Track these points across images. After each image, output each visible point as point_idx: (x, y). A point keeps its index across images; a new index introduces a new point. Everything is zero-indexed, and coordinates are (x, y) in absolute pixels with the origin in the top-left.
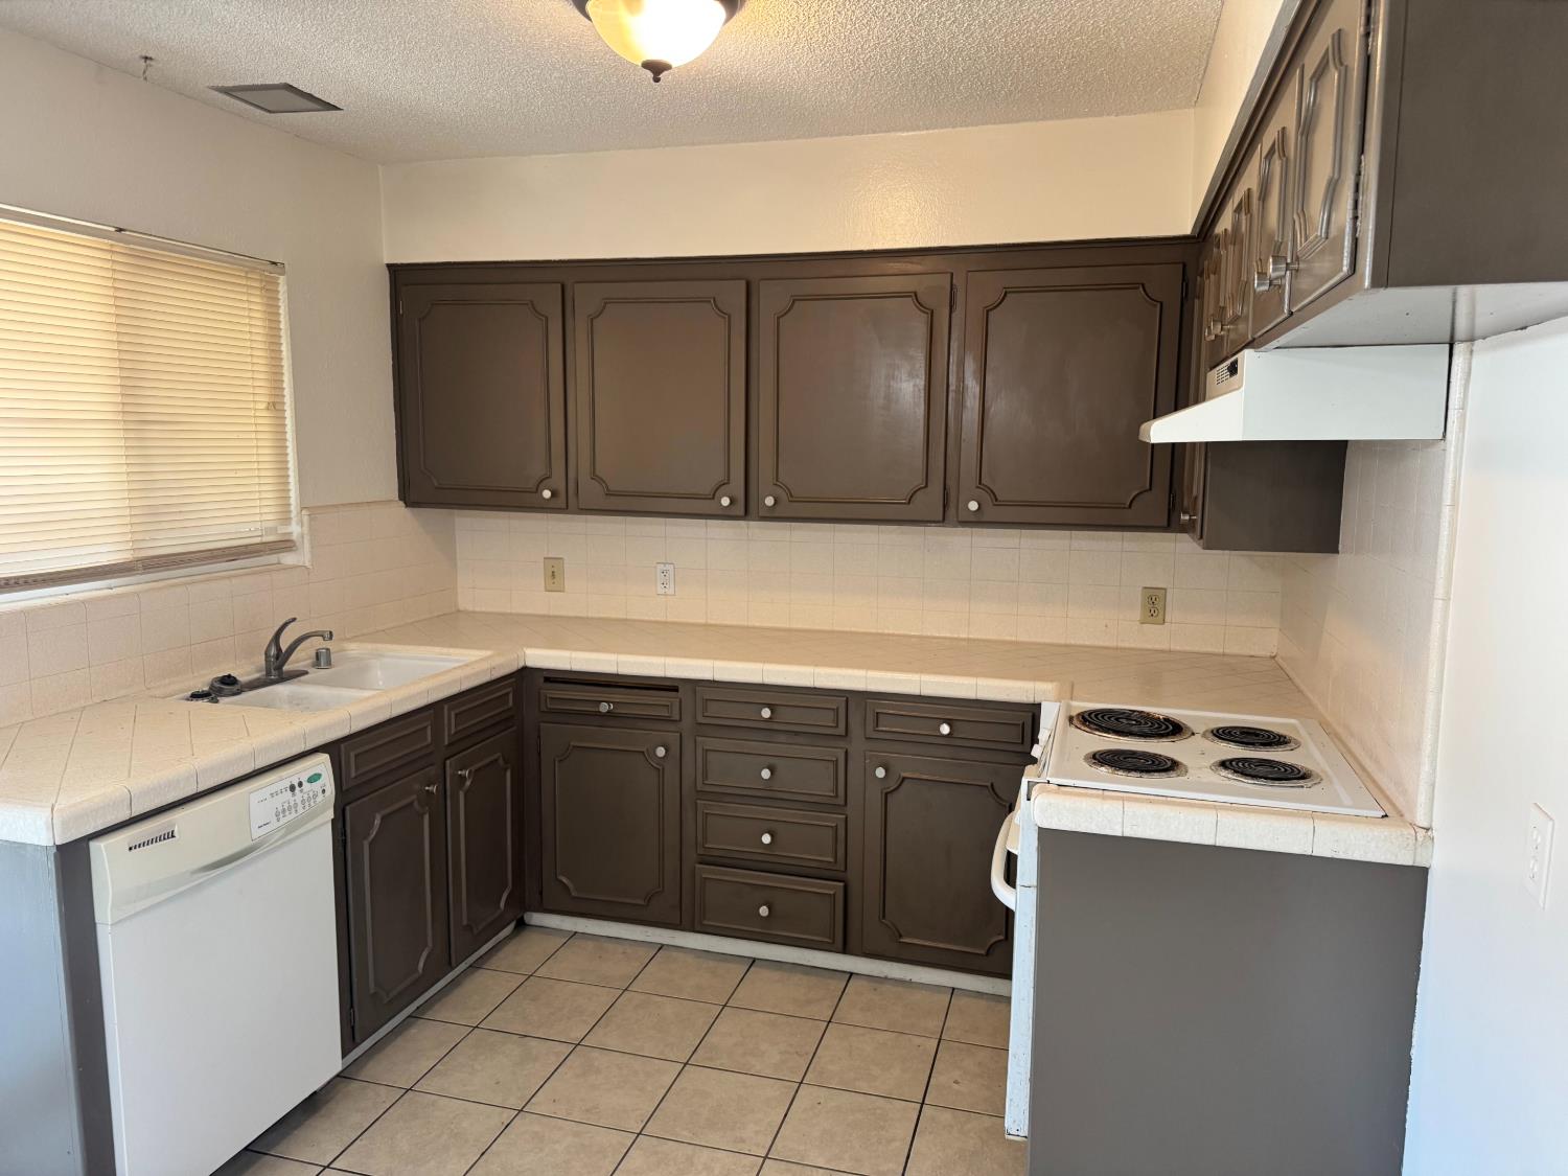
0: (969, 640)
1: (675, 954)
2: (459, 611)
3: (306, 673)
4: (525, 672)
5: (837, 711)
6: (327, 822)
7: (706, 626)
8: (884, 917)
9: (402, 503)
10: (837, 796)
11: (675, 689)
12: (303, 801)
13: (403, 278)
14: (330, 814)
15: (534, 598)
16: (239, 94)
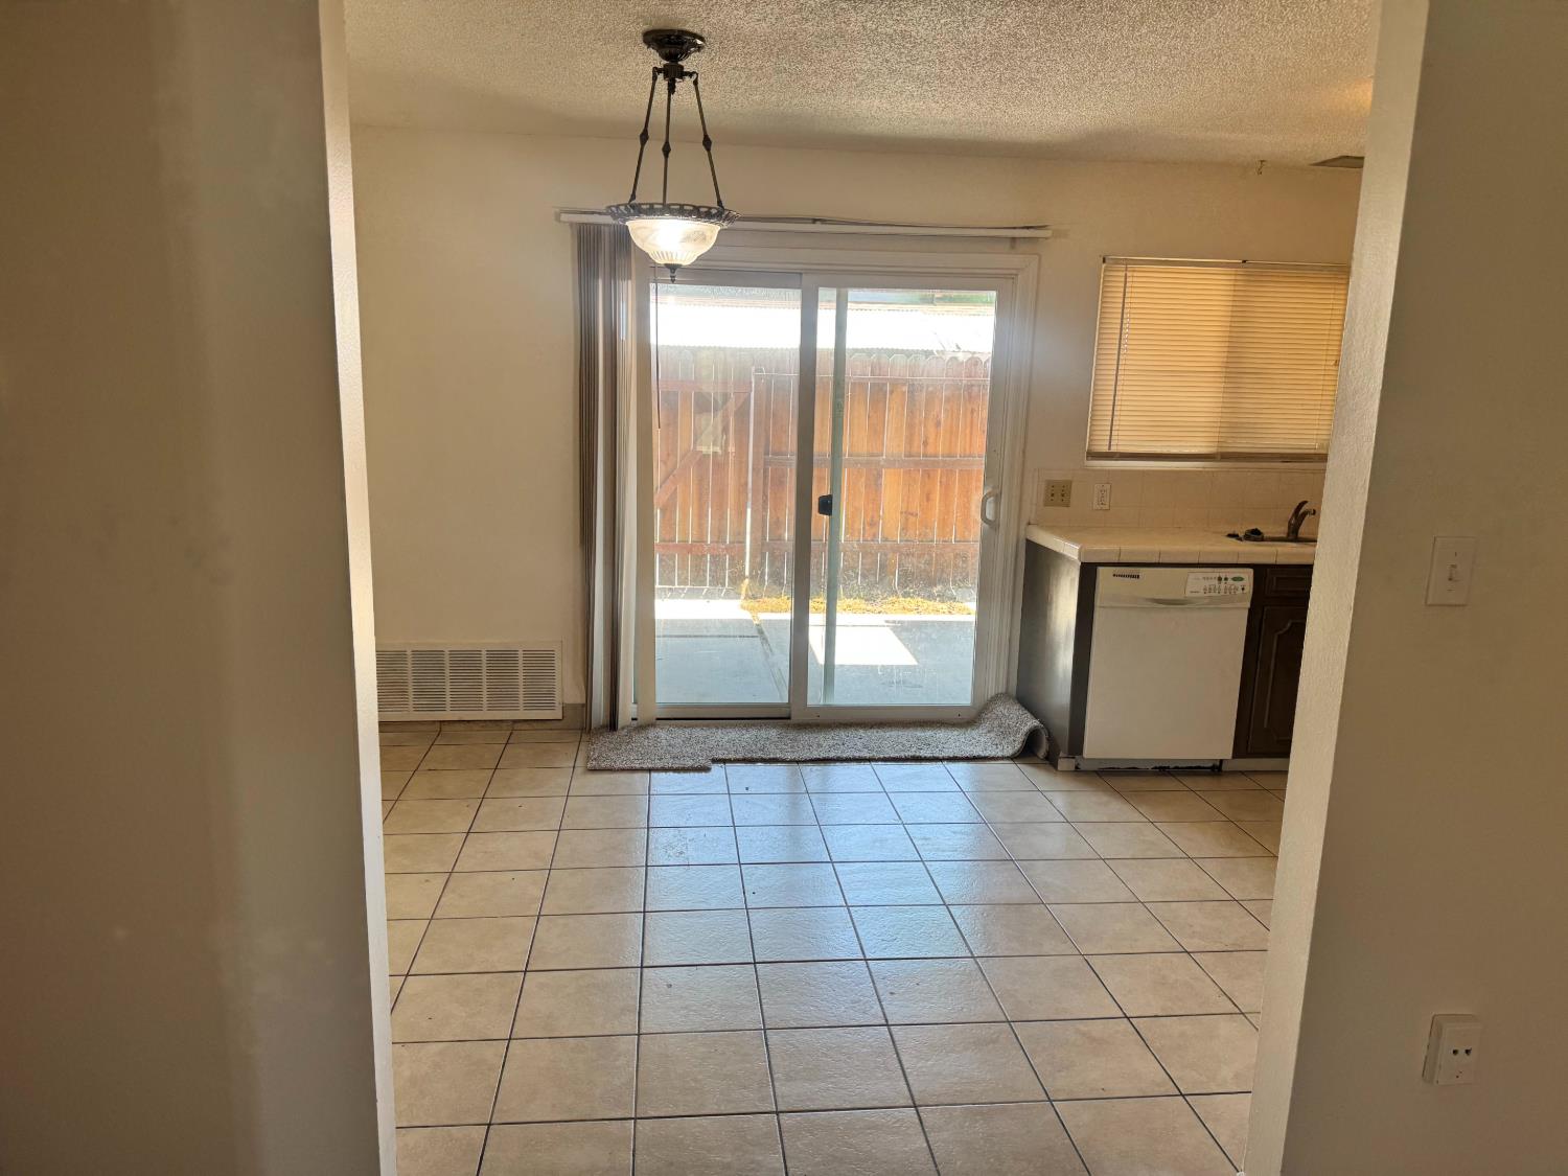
6: (1243, 608)
12: (1226, 589)
14: (1248, 605)
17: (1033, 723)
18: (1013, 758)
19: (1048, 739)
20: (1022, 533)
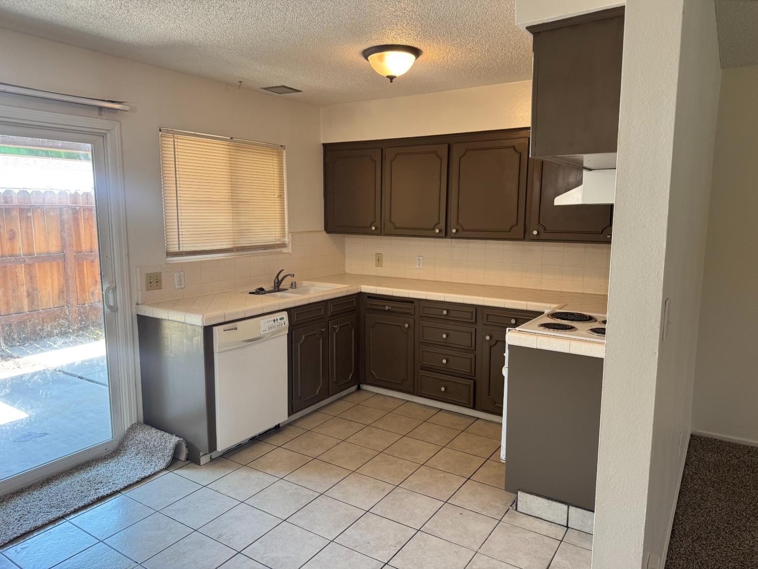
0: (541, 290)
1: (412, 404)
2: (345, 273)
3: (287, 289)
4: (360, 295)
5: (472, 313)
6: (285, 334)
7: (435, 281)
8: (489, 395)
9: (325, 232)
10: (472, 346)
11: (412, 302)
12: (278, 326)
13: (328, 148)
14: (287, 332)
15: (371, 269)
16: (271, 90)
17: (175, 440)
18: (167, 468)
19: (186, 447)
20: (134, 310)
